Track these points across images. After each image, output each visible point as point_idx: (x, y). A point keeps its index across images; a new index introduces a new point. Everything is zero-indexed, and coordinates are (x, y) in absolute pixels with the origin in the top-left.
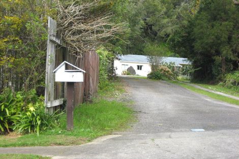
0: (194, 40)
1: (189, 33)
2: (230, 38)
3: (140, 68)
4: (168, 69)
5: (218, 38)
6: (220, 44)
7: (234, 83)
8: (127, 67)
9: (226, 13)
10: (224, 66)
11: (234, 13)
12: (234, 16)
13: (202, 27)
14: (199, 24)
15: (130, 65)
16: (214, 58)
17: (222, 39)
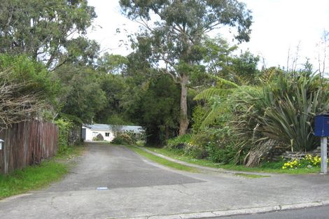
0: (144, 112)
1: (140, 107)
2: (171, 111)
3: (107, 135)
4: (127, 136)
5: (162, 111)
6: (163, 115)
7: (173, 147)
8: (97, 134)
9: (168, 90)
10: (168, 134)
11: (174, 91)
12: (175, 93)
13: (149, 102)
14: (147, 100)
15: (99, 132)
16: (159, 126)
17: (166, 112)
